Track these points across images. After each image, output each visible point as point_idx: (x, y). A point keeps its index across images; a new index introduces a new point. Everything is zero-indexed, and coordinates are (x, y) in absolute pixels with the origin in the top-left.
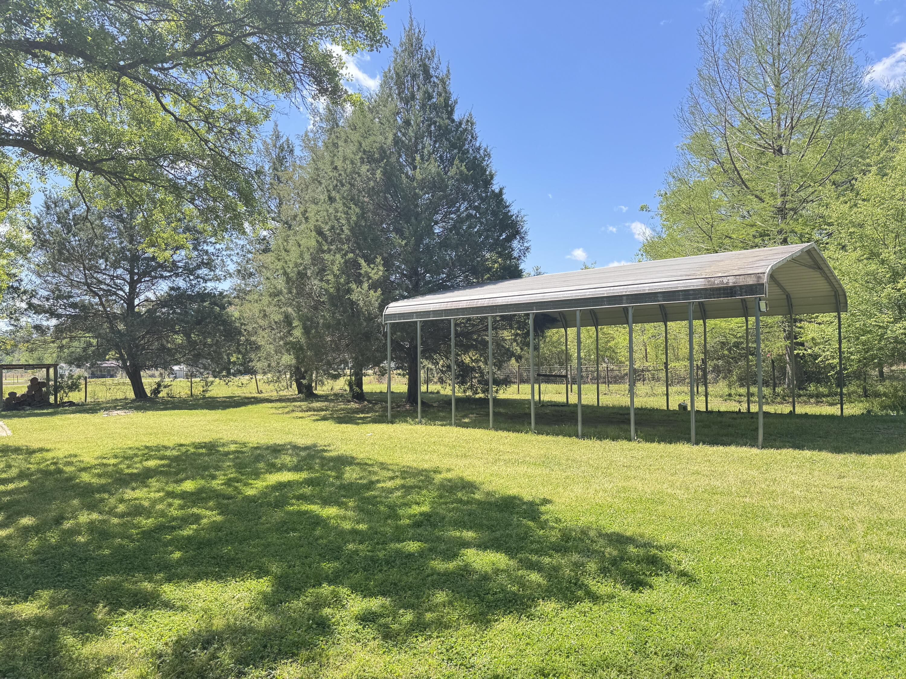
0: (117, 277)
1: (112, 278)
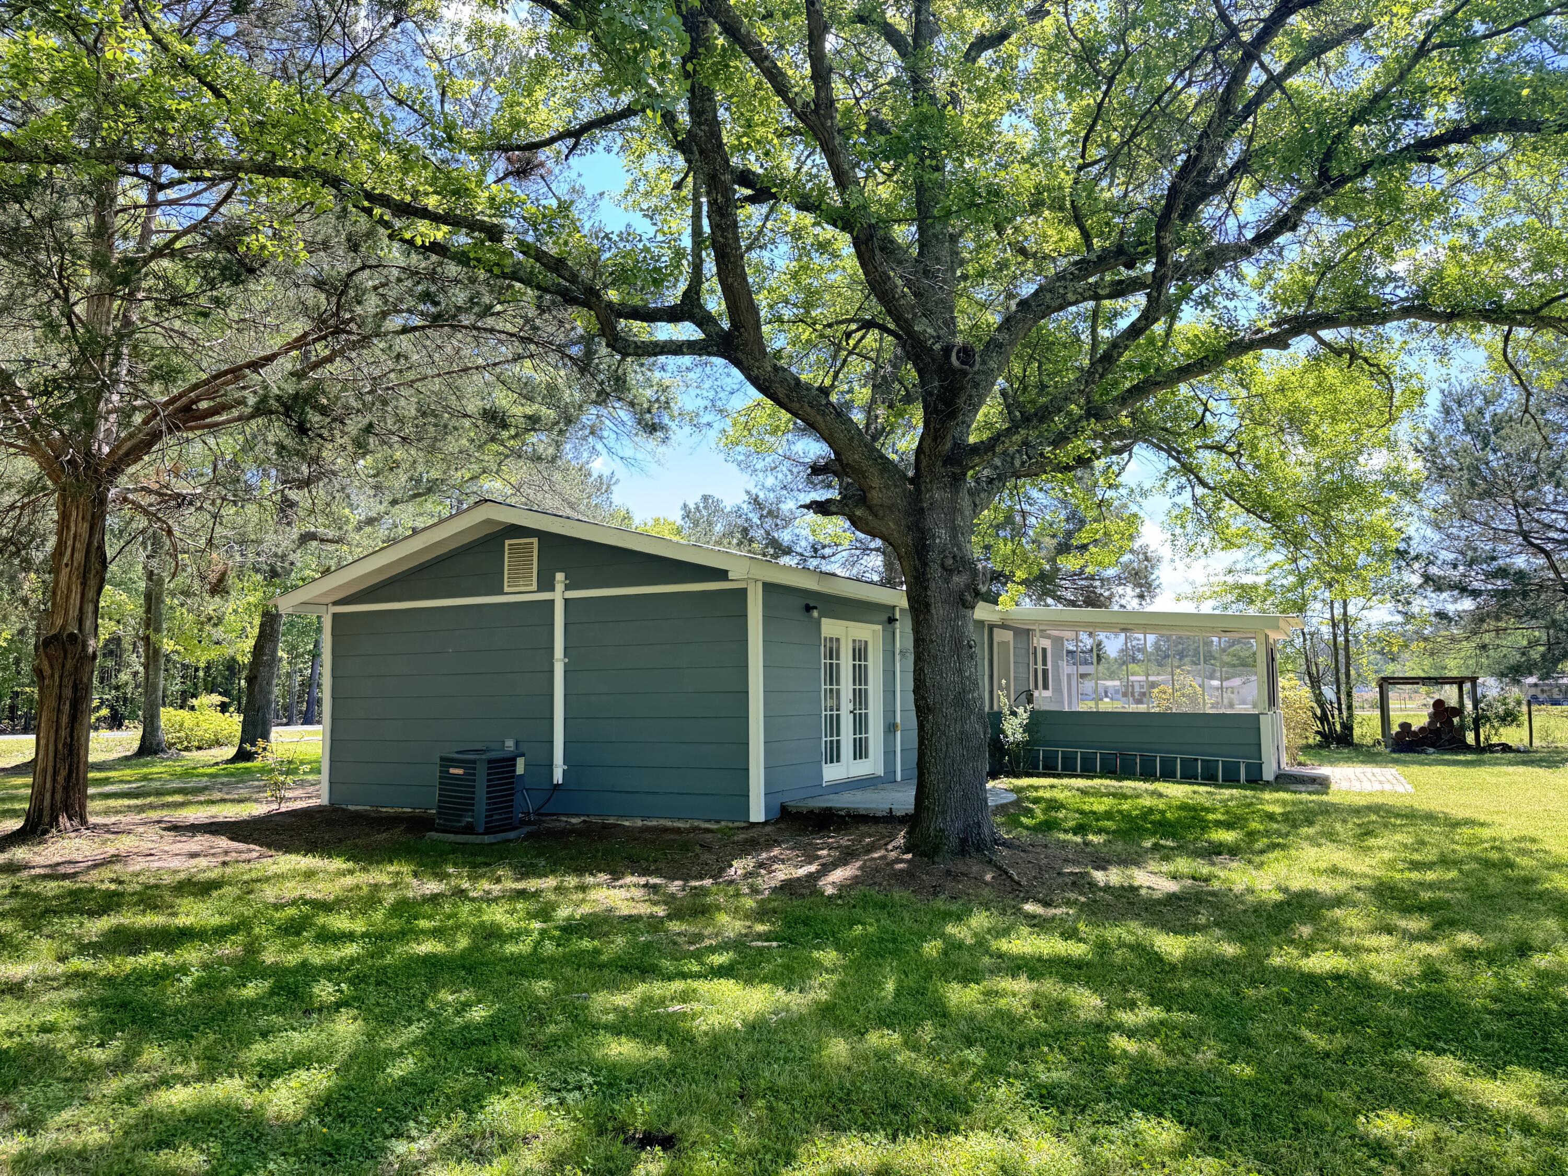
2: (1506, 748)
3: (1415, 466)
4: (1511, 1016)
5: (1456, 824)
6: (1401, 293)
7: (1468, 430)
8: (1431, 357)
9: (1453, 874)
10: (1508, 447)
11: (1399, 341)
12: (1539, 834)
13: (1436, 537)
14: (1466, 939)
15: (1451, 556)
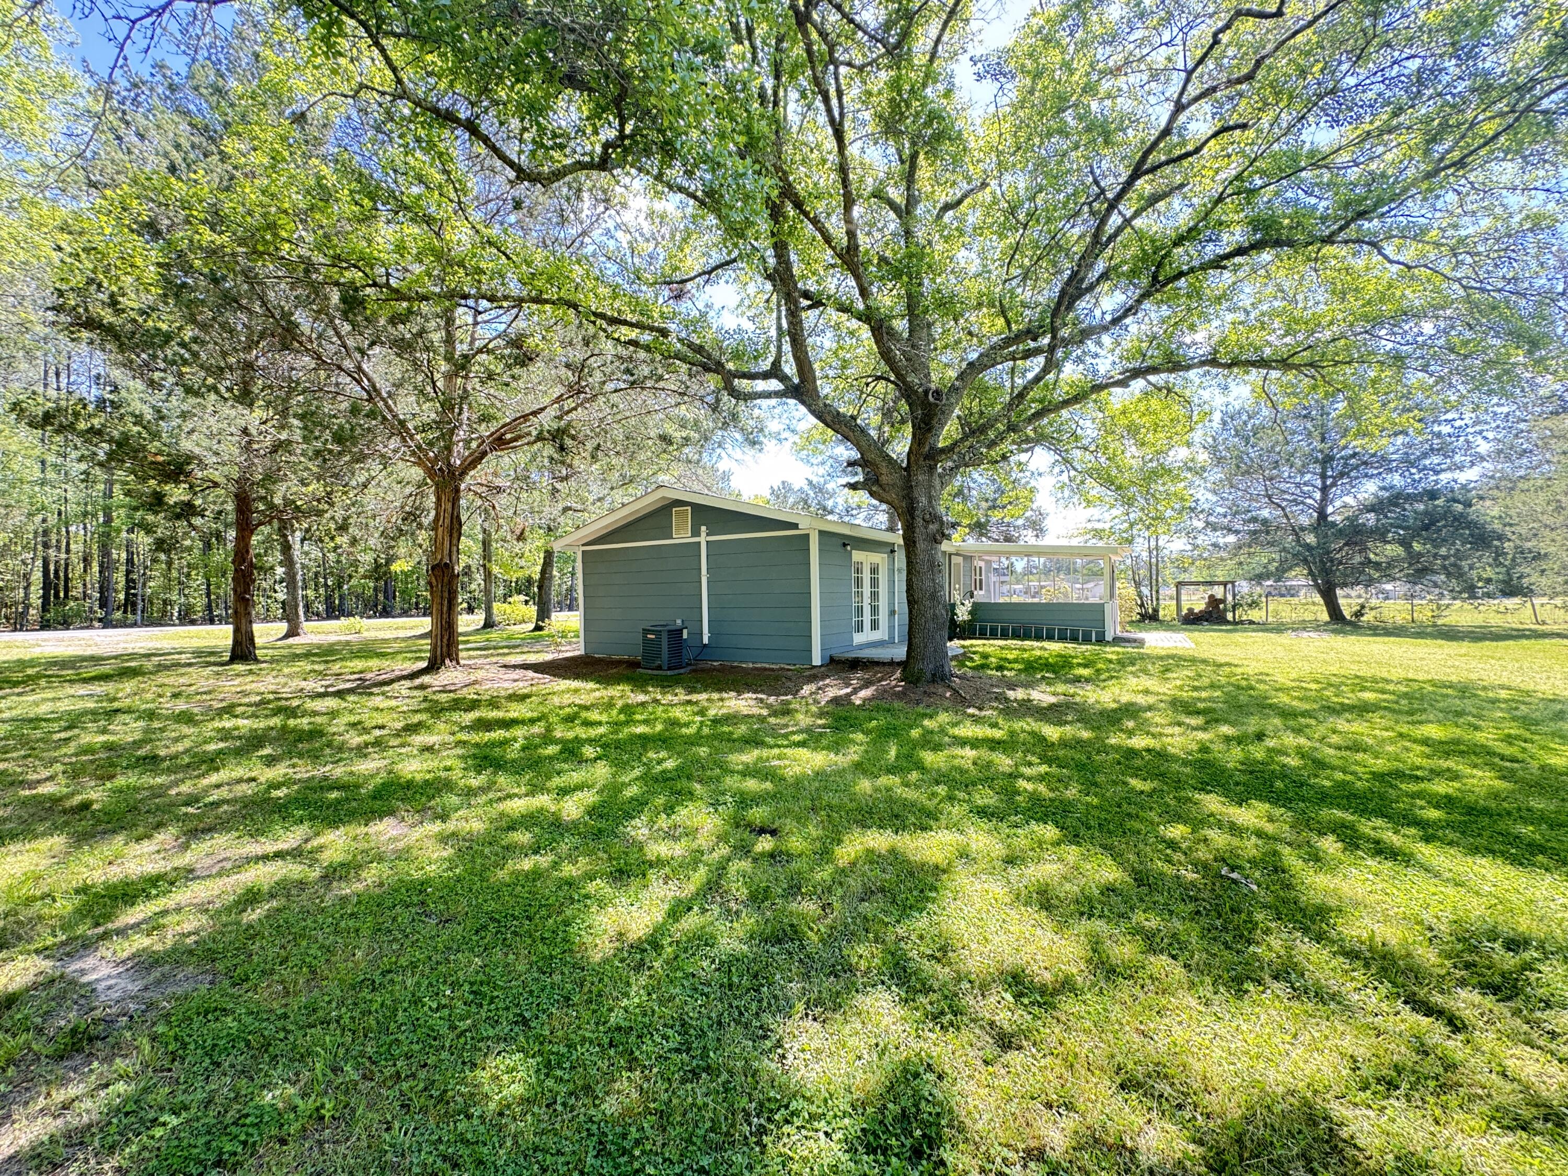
0: (1305, 484)
1: (1298, 485)
2: (1251, 622)
3: (1203, 457)
4: (1251, 773)
5: (1221, 665)
6: (1201, 352)
7: (1237, 435)
8: (1217, 391)
9: (1218, 693)
10: (1261, 444)
11: (1197, 381)
12: (1271, 671)
13: (1214, 499)
14: (1225, 729)
15: (1222, 510)
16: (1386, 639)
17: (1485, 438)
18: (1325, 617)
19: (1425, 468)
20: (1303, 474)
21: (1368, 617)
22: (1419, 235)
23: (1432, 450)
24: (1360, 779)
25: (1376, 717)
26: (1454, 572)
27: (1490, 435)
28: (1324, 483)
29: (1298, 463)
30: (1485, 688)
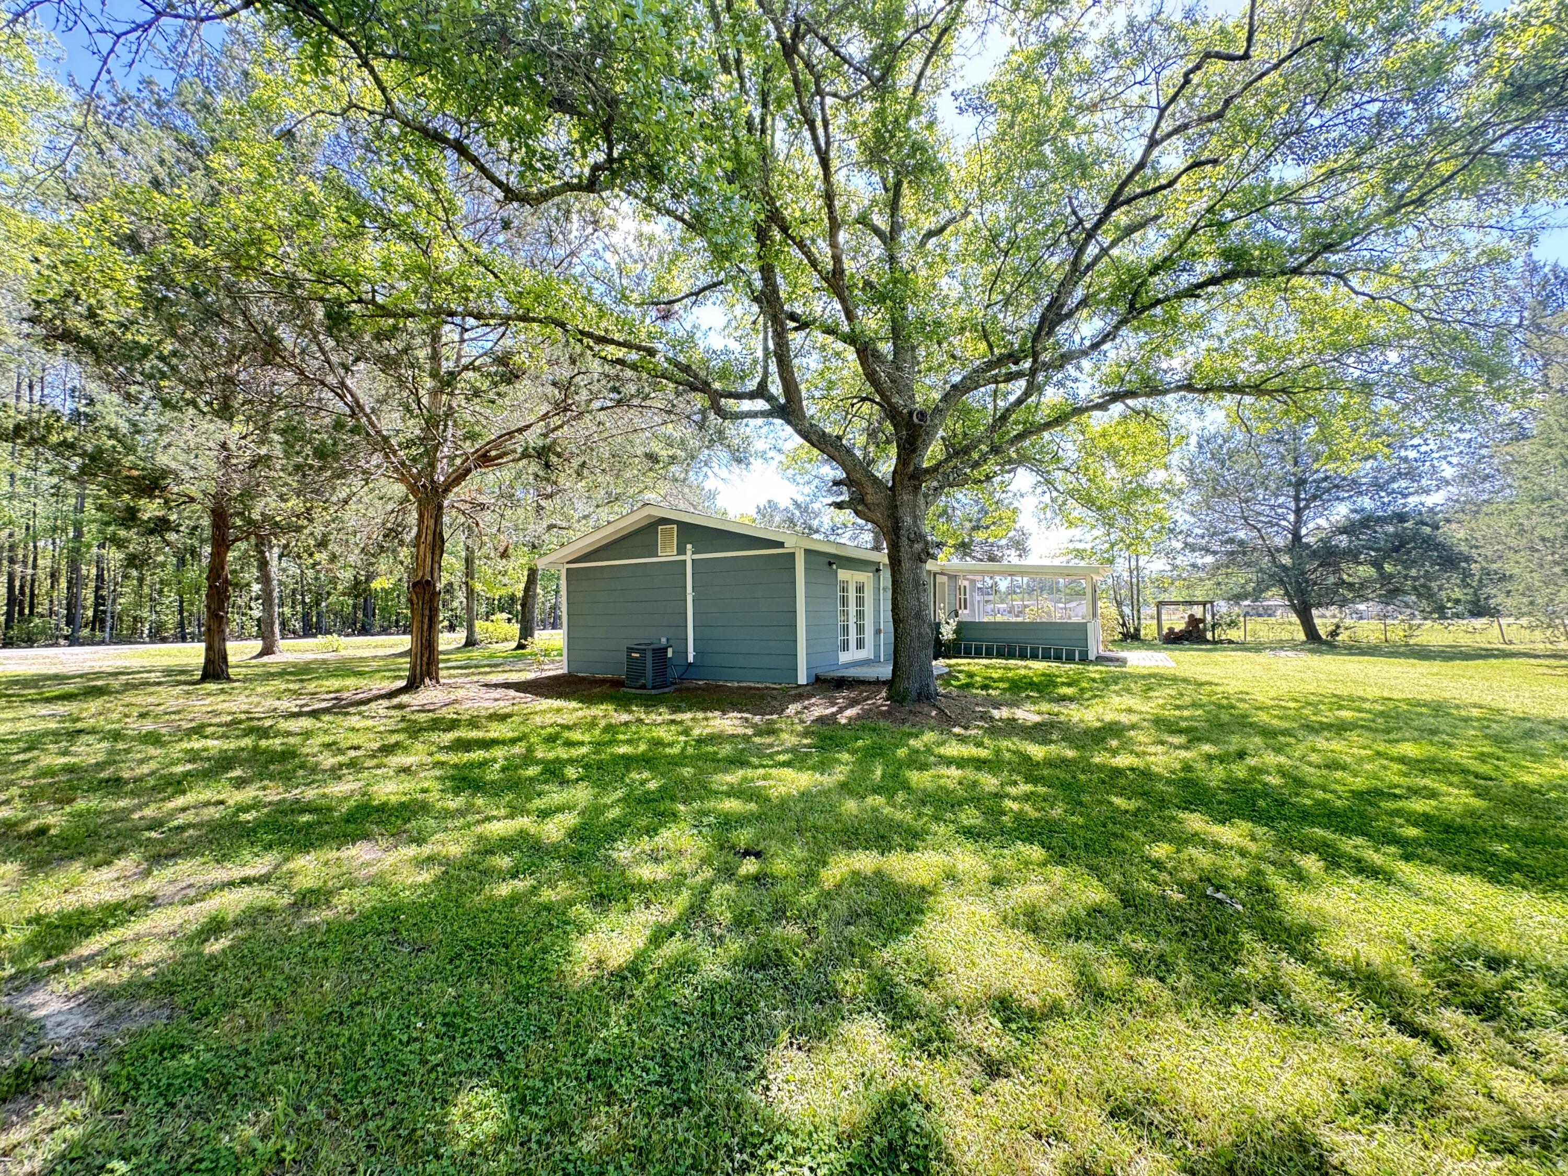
0: (1279, 506)
1: (1272, 507)
2: (1230, 642)
3: (1181, 479)
4: (1234, 791)
5: (1202, 684)
6: (1177, 377)
7: (1213, 458)
8: (1193, 415)
9: (1200, 712)
10: (1236, 467)
11: (1174, 406)
12: (1250, 690)
13: (1192, 520)
14: (1207, 748)
15: (1200, 532)
16: (1361, 658)
17: (1449, 463)
18: (1301, 636)
19: (1393, 492)
20: (1277, 496)
21: (1343, 637)
22: (1383, 268)
23: (1400, 474)
24: (1340, 798)
25: (1353, 736)
26: (1425, 593)
27: (1455, 460)
28: (1297, 505)
29: (1273, 486)
30: (1458, 707)
